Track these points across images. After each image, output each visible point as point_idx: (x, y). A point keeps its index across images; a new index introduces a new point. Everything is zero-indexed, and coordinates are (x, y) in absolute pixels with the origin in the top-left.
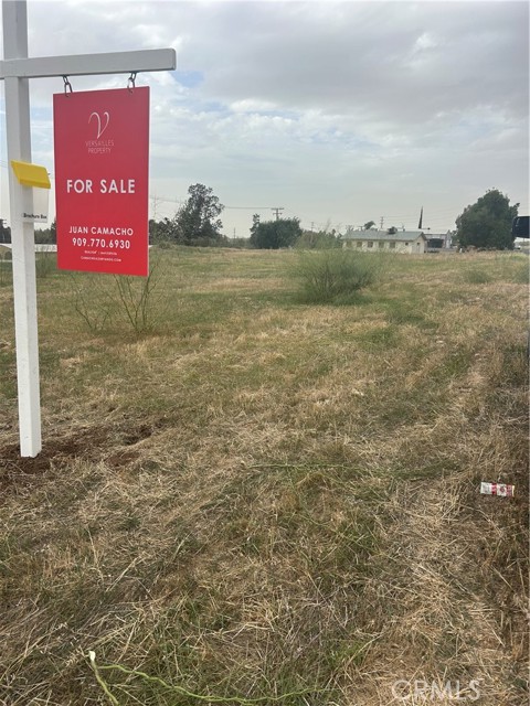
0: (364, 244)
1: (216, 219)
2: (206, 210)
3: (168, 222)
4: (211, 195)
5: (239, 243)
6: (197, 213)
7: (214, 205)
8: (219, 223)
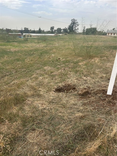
0: (113, 34)
1: (77, 27)
2: (75, 25)
3: (66, 28)
4: (76, 22)
6: (73, 26)
7: (77, 24)
8: (78, 29)
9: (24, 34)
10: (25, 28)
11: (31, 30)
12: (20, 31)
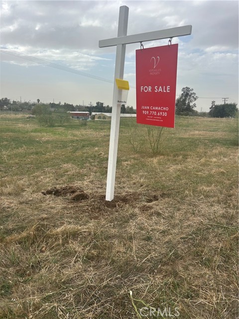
1: (193, 103)
2: (189, 99)
4: (192, 92)
5: (203, 115)
6: (185, 100)
7: (193, 97)
8: (195, 105)
9: (93, 113)
10: (98, 103)
11: (108, 106)
12: (88, 107)
